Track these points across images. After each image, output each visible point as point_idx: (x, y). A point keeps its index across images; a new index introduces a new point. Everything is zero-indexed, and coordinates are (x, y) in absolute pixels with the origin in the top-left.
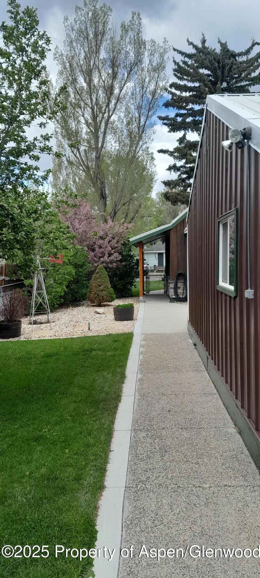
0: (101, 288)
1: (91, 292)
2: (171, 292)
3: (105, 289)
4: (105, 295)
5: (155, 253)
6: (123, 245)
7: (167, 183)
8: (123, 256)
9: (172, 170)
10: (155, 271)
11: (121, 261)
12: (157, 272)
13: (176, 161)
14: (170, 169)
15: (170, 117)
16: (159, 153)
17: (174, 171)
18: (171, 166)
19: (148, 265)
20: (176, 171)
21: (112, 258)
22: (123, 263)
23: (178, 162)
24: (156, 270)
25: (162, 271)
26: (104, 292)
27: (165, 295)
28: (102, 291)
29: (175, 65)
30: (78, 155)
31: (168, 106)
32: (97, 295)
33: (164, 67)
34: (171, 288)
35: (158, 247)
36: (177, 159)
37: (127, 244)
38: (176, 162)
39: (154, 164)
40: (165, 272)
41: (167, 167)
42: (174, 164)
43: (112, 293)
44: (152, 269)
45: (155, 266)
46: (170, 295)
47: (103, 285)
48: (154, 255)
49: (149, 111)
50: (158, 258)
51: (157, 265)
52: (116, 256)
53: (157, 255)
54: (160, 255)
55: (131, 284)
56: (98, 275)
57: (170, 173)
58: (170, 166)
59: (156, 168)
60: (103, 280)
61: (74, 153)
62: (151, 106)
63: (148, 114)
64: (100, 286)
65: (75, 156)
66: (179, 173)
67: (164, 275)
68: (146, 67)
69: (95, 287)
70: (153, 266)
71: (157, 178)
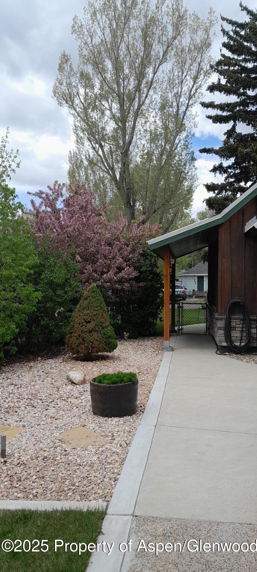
0: (90, 326)
1: (71, 333)
2: (220, 336)
3: (97, 329)
4: (97, 340)
5: (195, 276)
6: (142, 255)
7: (210, 188)
8: (140, 272)
9: (217, 172)
10: (194, 297)
11: (137, 279)
12: (196, 298)
13: (222, 159)
14: (215, 170)
15: (216, 104)
16: (202, 153)
17: (220, 173)
18: (216, 166)
19: (186, 289)
20: (222, 172)
21: (122, 274)
22: (141, 284)
23: (225, 161)
24: (195, 295)
25: (202, 297)
26: (95, 335)
27: (207, 334)
28: (90, 332)
29: (224, 34)
30: (100, 153)
31: (213, 90)
32: (81, 340)
33: (210, 44)
34: (220, 328)
35: (197, 269)
36: (224, 157)
37: (148, 255)
38: (223, 161)
39: (194, 166)
40: (208, 299)
41: (211, 168)
42: (220, 164)
43: (110, 337)
44: (191, 294)
45: (194, 290)
46: (217, 339)
47: (94, 320)
48: (193, 279)
49: (189, 100)
50: (198, 282)
51: (196, 289)
52: (129, 272)
53: (196, 279)
54: (200, 279)
55: (155, 316)
56: (86, 302)
57: (214, 175)
58: (214, 166)
59: (197, 171)
60: (95, 313)
61: (95, 150)
62: (192, 93)
63: (188, 103)
64: (89, 322)
65: (97, 152)
66: (226, 175)
67: (206, 304)
68: (186, 46)
69: (79, 324)
70: (192, 291)
71: (198, 184)
